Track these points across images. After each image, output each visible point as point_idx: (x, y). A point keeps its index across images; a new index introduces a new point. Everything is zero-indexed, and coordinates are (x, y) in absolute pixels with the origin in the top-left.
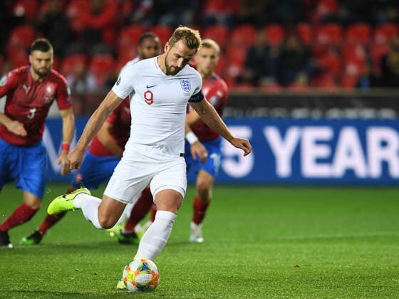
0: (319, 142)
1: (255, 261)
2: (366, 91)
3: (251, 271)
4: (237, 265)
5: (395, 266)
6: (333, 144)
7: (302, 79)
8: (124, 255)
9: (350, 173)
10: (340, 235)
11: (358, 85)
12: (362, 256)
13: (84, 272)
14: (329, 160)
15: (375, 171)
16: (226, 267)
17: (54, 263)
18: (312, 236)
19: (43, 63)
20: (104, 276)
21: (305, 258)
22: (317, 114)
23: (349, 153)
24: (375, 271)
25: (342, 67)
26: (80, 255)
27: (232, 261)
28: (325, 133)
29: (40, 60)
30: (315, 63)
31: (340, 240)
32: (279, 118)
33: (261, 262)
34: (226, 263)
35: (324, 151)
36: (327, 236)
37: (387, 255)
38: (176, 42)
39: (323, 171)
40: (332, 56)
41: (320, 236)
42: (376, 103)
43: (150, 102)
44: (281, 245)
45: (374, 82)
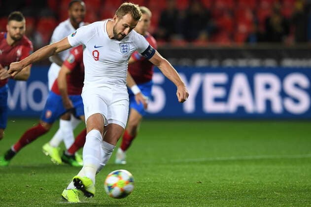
0: (217, 85)
1: (167, 178)
2: (254, 45)
3: (164, 187)
4: (152, 182)
5: (276, 182)
6: (228, 86)
7: (203, 36)
8: (64, 174)
9: (241, 109)
10: (233, 158)
11: (247, 40)
12: (251, 174)
13: (33, 187)
14: (224, 100)
15: (261, 107)
16: (144, 183)
17: (9, 180)
18: (211, 159)
19: (18, 30)
20: (49, 191)
21: (205, 176)
22: (215, 64)
23: (241, 94)
24: (261, 186)
25: (235, 26)
26: (30, 174)
27: (148, 179)
28: (221, 78)
29: (15, 28)
30: (214, 23)
31: (233, 161)
32: (186, 67)
33: (171, 179)
34: (144, 180)
35: (220, 92)
36: (223, 158)
37: (270, 173)
38: (125, 15)
39: (220, 108)
40: (227, 18)
41: (218, 158)
42: (262, 55)
43: (96, 59)
44: (187, 166)
45: (260, 38)
